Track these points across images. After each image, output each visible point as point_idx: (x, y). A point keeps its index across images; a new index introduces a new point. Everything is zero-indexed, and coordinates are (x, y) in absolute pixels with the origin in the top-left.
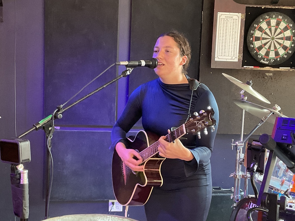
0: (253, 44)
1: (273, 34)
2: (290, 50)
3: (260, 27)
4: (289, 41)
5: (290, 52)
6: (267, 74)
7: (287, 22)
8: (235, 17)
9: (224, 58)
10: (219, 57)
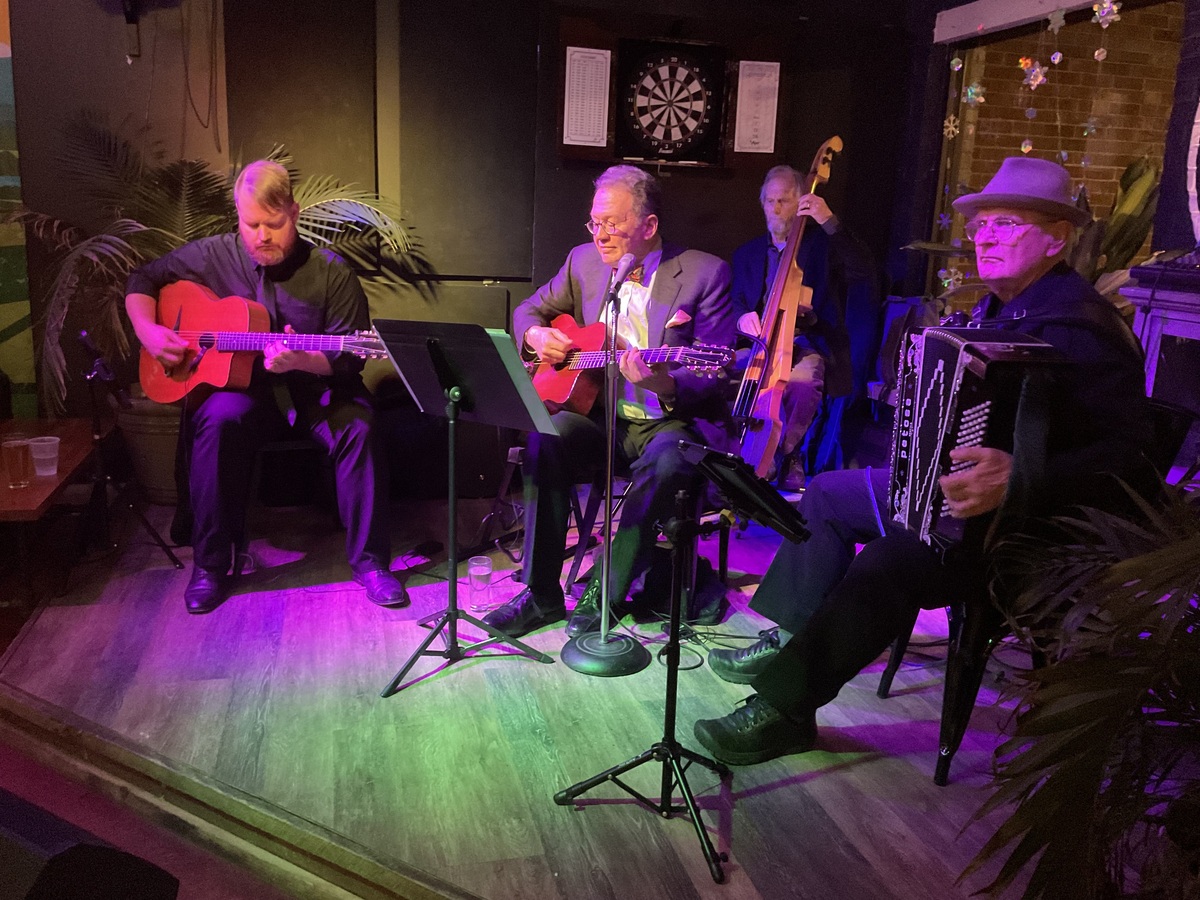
1: (668, 95)
2: (706, 117)
3: (643, 88)
4: (700, 102)
5: (707, 121)
8: (599, 58)
9: (580, 138)
10: (573, 137)
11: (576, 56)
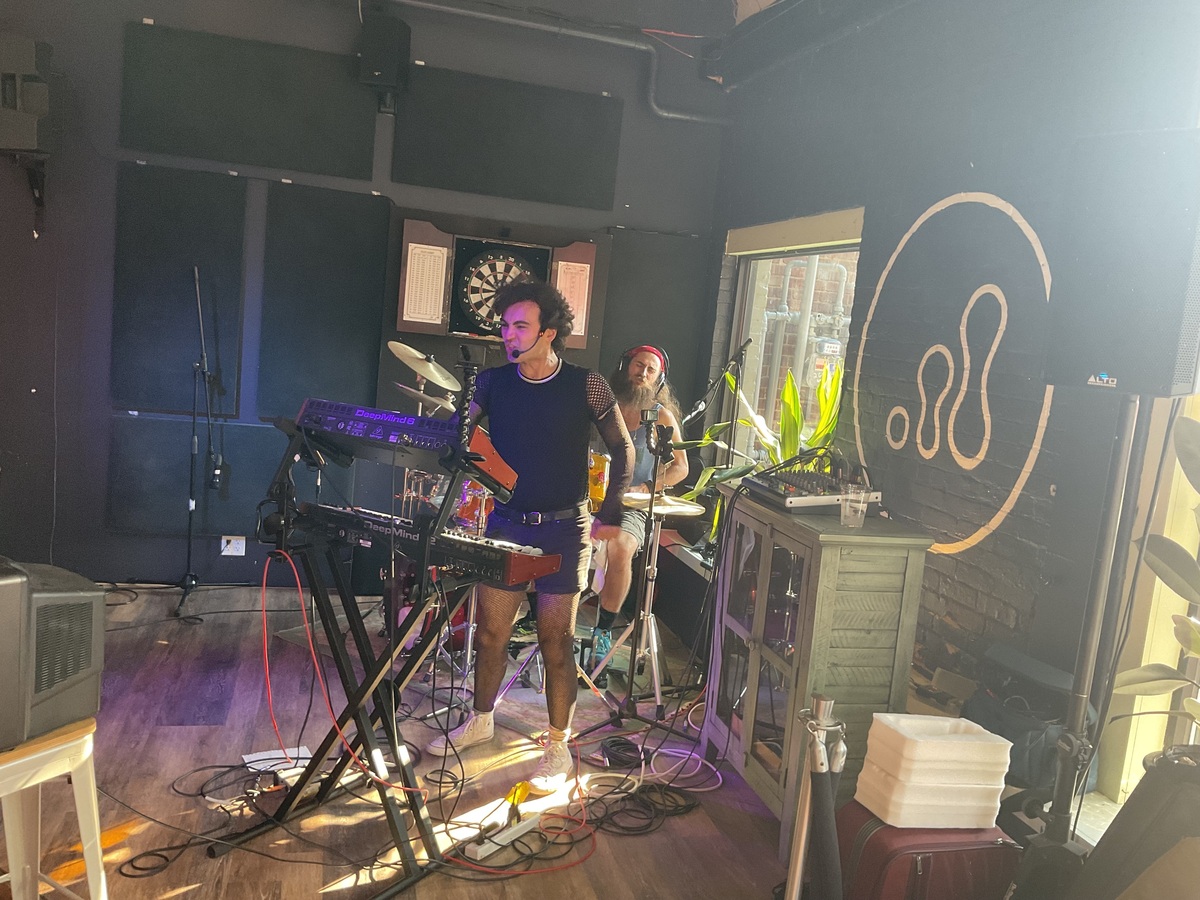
0: (467, 298)
3: (480, 273)
6: (492, 347)
7: (522, 268)
8: (437, 253)
9: (419, 316)
10: (411, 315)
11: (418, 251)
